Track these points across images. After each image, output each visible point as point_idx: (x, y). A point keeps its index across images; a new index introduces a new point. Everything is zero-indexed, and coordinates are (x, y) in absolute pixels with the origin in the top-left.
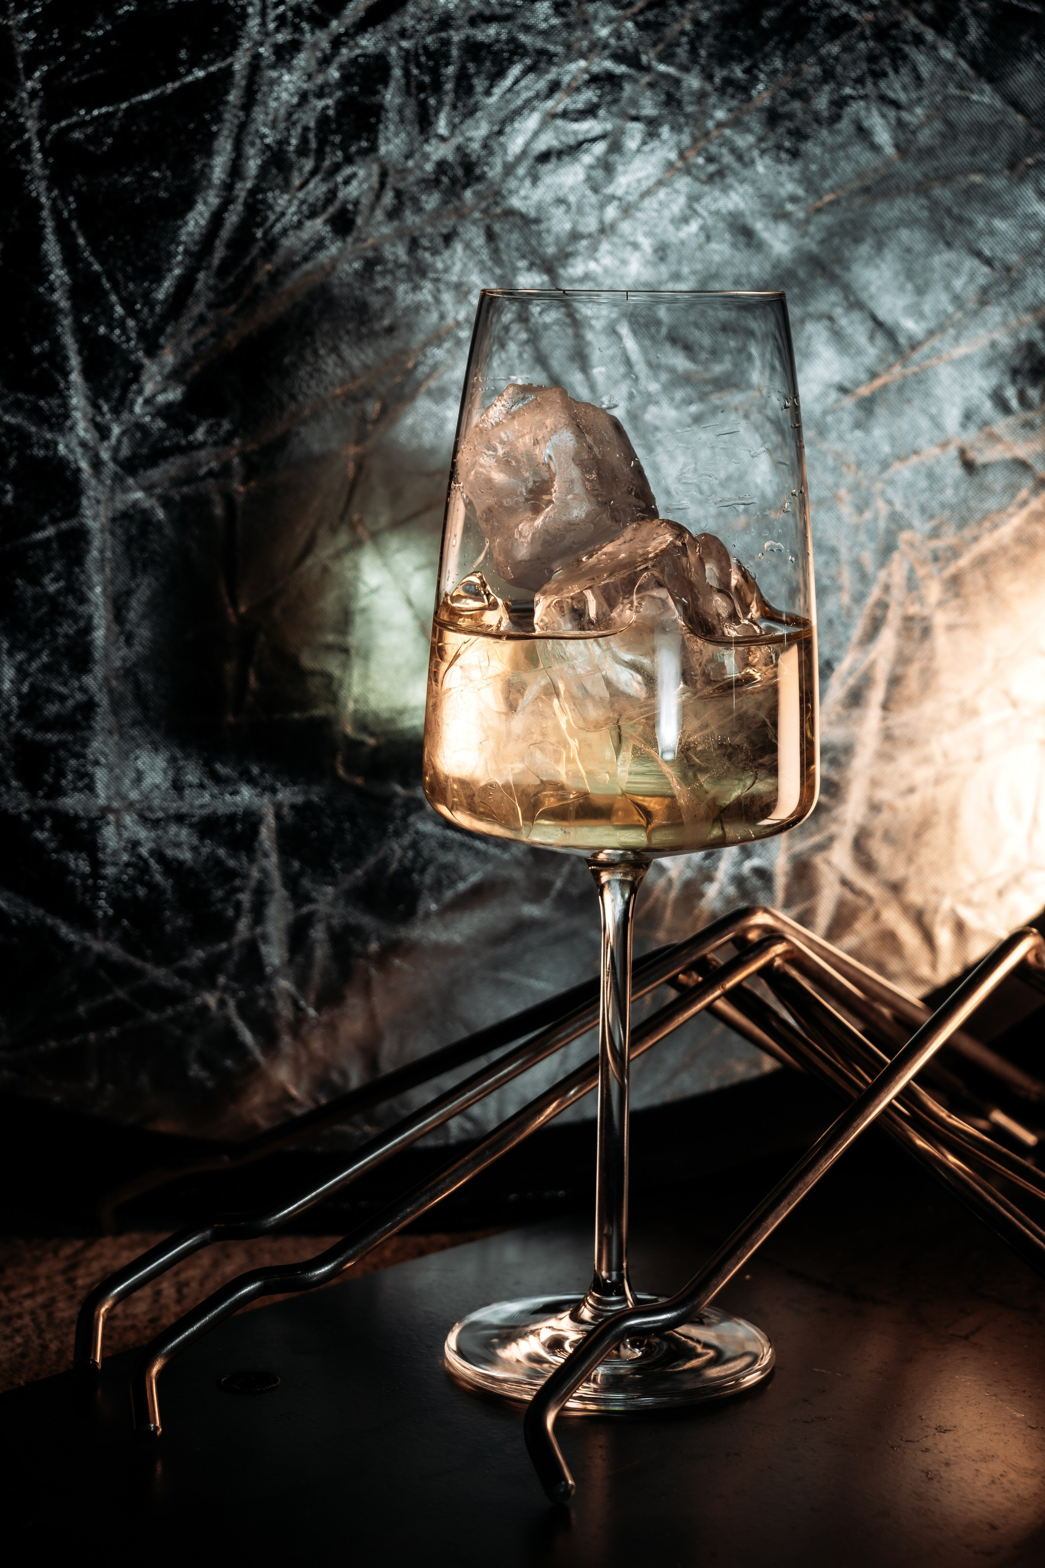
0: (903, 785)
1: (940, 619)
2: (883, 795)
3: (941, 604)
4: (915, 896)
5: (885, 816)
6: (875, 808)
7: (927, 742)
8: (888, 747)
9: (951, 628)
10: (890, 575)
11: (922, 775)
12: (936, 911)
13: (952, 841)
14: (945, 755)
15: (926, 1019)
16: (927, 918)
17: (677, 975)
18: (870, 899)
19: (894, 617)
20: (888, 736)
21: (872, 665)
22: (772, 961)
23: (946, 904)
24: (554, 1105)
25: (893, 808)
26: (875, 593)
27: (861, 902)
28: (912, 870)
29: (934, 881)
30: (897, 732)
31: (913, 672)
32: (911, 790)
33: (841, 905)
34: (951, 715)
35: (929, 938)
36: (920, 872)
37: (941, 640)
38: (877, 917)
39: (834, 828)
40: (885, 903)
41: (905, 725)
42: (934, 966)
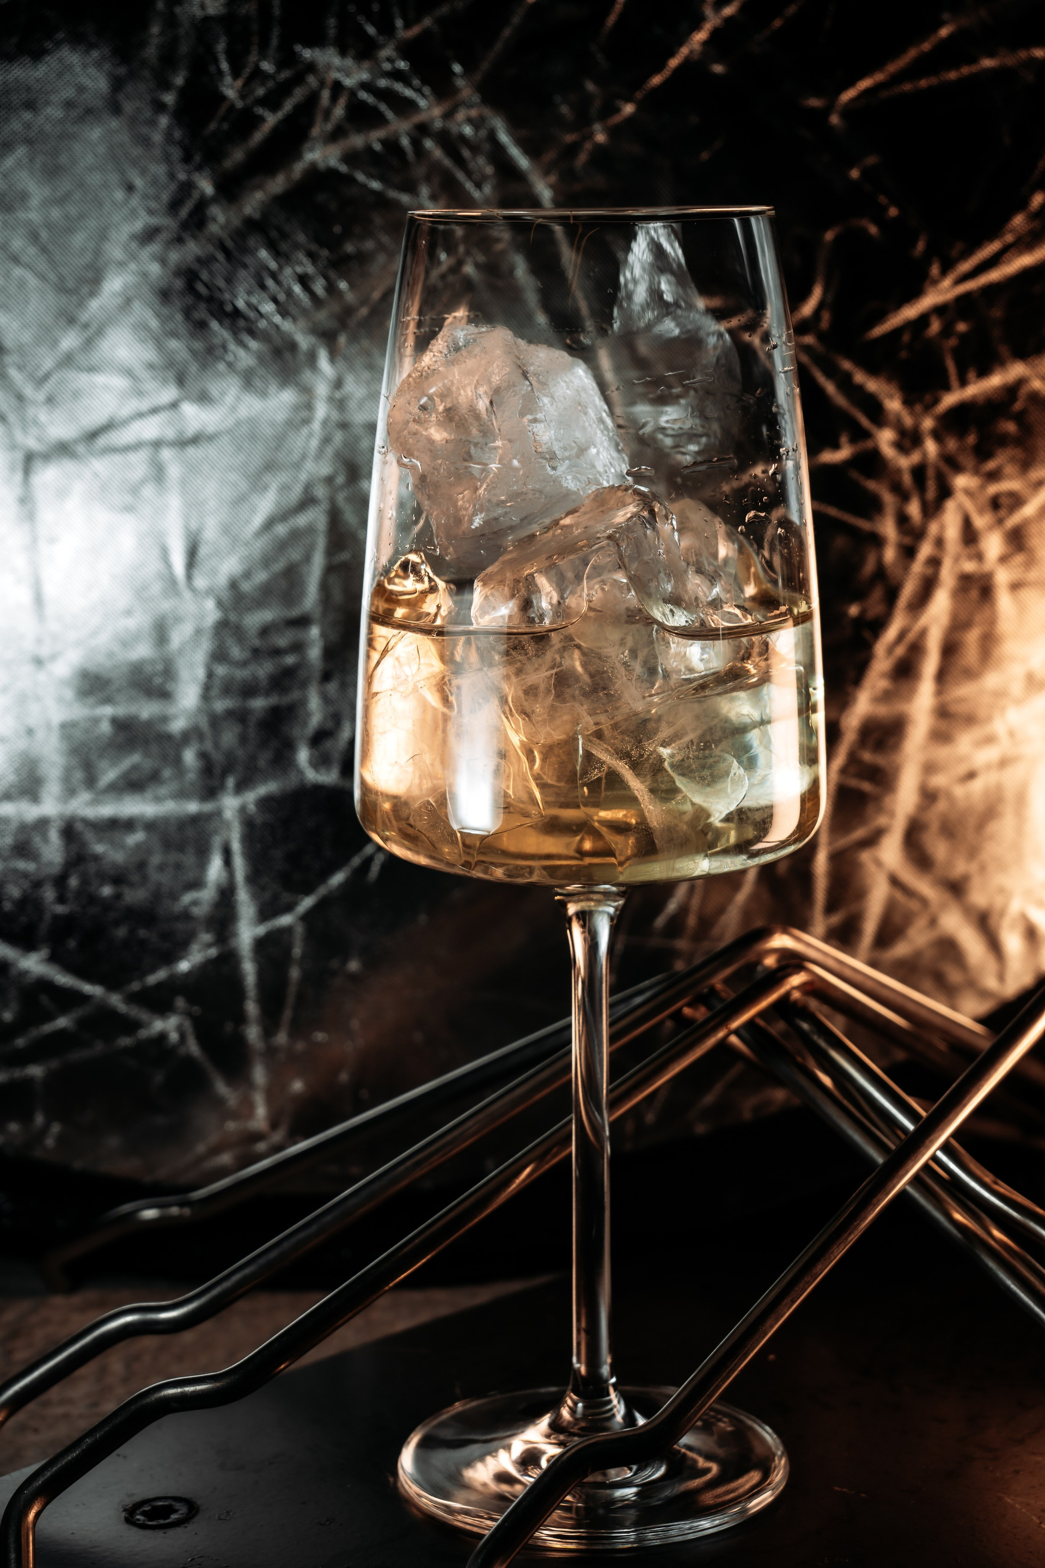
0: (962, 770)
1: (1002, 577)
2: (939, 781)
3: (1003, 559)
4: (978, 897)
5: (941, 806)
6: (928, 796)
7: (989, 719)
8: (943, 725)
9: (1016, 587)
10: (942, 528)
11: (984, 756)
12: (1002, 913)
13: (1020, 831)
14: (1012, 734)
15: (985, 1045)
16: (992, 921)
17: (680, 1010)
18: (924, 902)
19: (947, 576)
20: (943, 713)
21: (923, 633)
22: (788, 994)
23: (1015, 906)
24: (528, 1170)
25: (950, 796)
26: (925, 550)
27: (914, 905)
28: (973, 868)
29: (1000, 879)
30: (955, 708)
31: (972, 637)
32: (971, 775)
33: (890, 909)
34: (1017, 688)
35: (994, 945)
36: (983, 869)
37: (1004, 601)
38: (933, 922)
39: (882, 821)
40: (943, 906)
41: (961, 700)
42: (1001, 977)
